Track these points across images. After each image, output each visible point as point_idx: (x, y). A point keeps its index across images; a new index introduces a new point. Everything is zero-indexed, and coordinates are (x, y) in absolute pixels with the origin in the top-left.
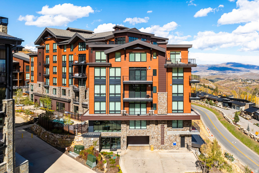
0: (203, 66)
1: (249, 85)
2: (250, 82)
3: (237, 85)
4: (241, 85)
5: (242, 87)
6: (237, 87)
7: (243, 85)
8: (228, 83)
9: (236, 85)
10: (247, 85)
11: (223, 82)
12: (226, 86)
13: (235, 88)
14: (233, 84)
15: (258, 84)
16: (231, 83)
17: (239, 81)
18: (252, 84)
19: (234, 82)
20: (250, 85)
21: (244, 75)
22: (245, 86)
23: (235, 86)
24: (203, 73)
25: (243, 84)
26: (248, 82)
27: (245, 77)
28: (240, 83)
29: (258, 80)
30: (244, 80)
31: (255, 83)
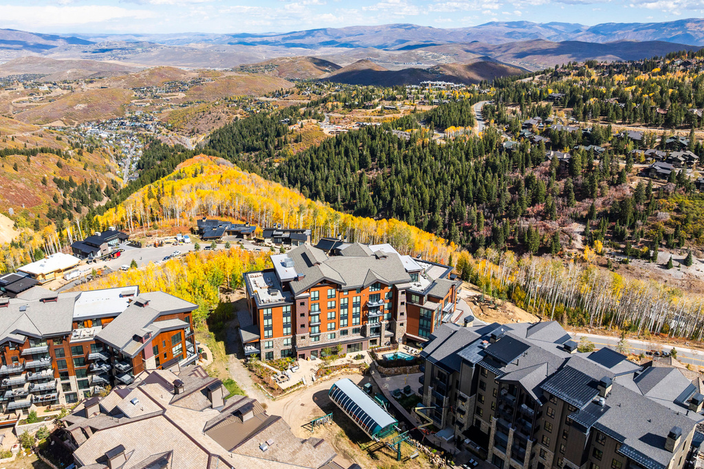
1: (45, 96)
2: (45, 88)
3: (15, 100)
4: (26, 98)
5: (31, 104)
6: (19, 105)
7: (32, 97)
9: (12, 98)
10: (42, 96)
13: (11, 108)
14: (5, 98)
15: (66, 91)
17: (18, 89)
18: (52, 94)
19: (7, 93)
20: (49, 95)
22: (38, 100)
23: (11, 104)
25: (32, 95)
26: (41, 89)
28: (23, 94)
29: (65, 82)
30: (29, 83)
31: (58, 91)
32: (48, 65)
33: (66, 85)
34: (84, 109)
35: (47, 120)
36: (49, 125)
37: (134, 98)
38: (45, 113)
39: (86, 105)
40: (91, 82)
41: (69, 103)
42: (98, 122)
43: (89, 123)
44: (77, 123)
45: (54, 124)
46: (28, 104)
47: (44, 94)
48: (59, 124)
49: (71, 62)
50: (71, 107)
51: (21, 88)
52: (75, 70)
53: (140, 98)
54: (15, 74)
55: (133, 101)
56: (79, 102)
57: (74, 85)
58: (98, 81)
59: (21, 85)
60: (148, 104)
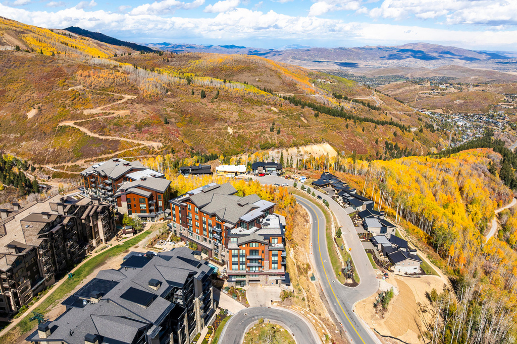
0: (371, 49)
1: (441, 92)
2: (444, 86)
3: (421, 92)
4: (428, 91)
5: (430, 96)
6: (422, 95)
7: (432, 92)
8: (407, 88)
10: (439, 91)
11: (399, 85)
12: (404, 93)
13: (417, 96)
14: (416, 90)
15: (457, 90)
16: (413, 88)
17: (426, 85)
18: (446, 91)
19: (418, 87)
20: (445, 91)
21: (440, 70)
22: (435, 93)
23: (418, 94)
24: (370, 62)
25: (433, 90)
26: (441, 87)
27: (440, 74)
28: (427, 89)
29: (459, 84)
30: (434, 82)
31: (452, 89)
32: (462, 72)
33: (459, 86)
34: (460, 104)
35: (434, 107)
36: (433, 111)
37: (502, 101)
38: (434, 102)
39: (463, 101)
40: (477, 86)
41: (452, 98)
42: (466, 114)
43: (460, 113)
44: (451, 112)
45: (436, 111)
46: (428, 95)
47: (441, 90)
48: (440, 111)
49: (479, 71)
50: (453, 101)
51: (428, 85)
52: (477, 77)
53: (508, 102)
54: (438, 75)
55: (500, 104)
56: (459, 99)
57: (464, 87)
58: (483, 86)
59: (429, 82)
60: (512, 107)
